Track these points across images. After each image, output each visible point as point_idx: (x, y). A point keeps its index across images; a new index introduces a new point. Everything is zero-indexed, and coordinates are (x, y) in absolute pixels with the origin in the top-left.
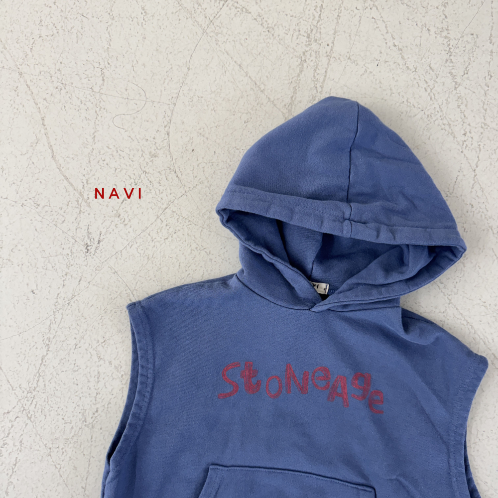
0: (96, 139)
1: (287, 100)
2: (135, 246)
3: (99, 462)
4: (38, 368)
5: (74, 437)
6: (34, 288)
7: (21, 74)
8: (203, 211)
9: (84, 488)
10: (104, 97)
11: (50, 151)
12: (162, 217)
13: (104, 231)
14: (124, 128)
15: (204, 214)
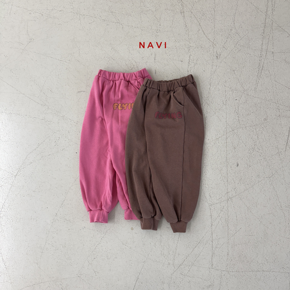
0: (215, 28)
1: (266, 11)
2: (230, 55)
3: (229, 114)
4: (208, 91)
5: (222, 108)
6: (204, 70)
7: (192, 13)
8: (247, 43)
9: (226, 121)
10: (215, 16)
11: (203, 32)
12: (236, 46)
13: (221, 52)
14: (223, 23)
15: (247, 44)
